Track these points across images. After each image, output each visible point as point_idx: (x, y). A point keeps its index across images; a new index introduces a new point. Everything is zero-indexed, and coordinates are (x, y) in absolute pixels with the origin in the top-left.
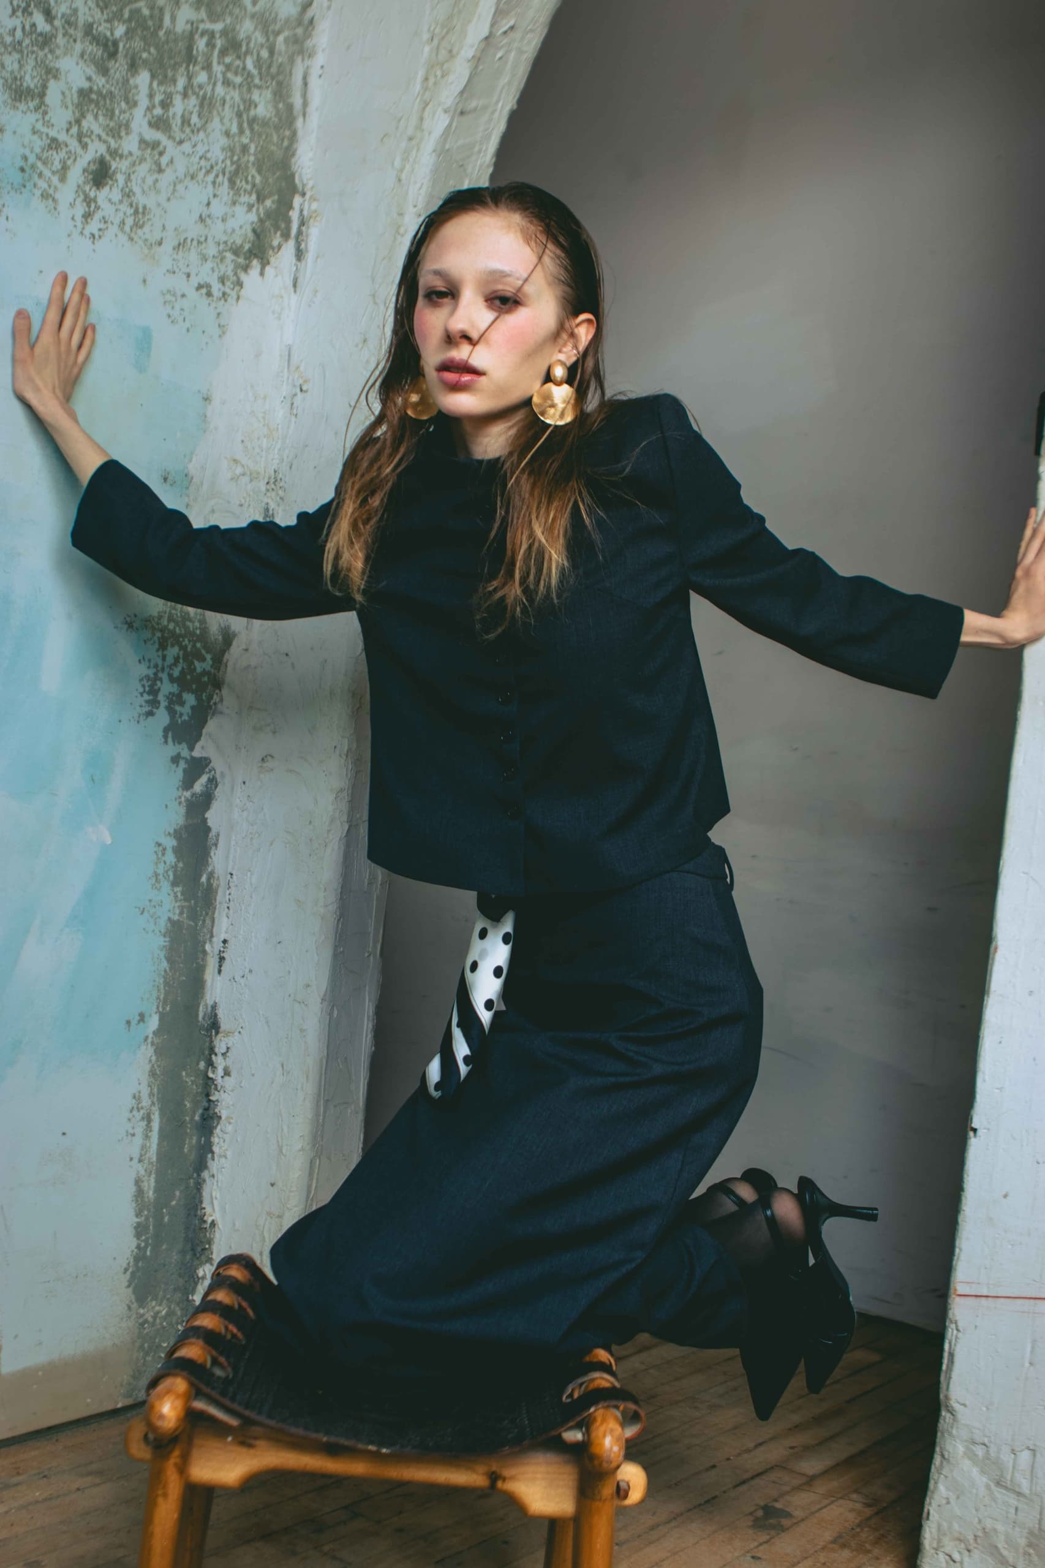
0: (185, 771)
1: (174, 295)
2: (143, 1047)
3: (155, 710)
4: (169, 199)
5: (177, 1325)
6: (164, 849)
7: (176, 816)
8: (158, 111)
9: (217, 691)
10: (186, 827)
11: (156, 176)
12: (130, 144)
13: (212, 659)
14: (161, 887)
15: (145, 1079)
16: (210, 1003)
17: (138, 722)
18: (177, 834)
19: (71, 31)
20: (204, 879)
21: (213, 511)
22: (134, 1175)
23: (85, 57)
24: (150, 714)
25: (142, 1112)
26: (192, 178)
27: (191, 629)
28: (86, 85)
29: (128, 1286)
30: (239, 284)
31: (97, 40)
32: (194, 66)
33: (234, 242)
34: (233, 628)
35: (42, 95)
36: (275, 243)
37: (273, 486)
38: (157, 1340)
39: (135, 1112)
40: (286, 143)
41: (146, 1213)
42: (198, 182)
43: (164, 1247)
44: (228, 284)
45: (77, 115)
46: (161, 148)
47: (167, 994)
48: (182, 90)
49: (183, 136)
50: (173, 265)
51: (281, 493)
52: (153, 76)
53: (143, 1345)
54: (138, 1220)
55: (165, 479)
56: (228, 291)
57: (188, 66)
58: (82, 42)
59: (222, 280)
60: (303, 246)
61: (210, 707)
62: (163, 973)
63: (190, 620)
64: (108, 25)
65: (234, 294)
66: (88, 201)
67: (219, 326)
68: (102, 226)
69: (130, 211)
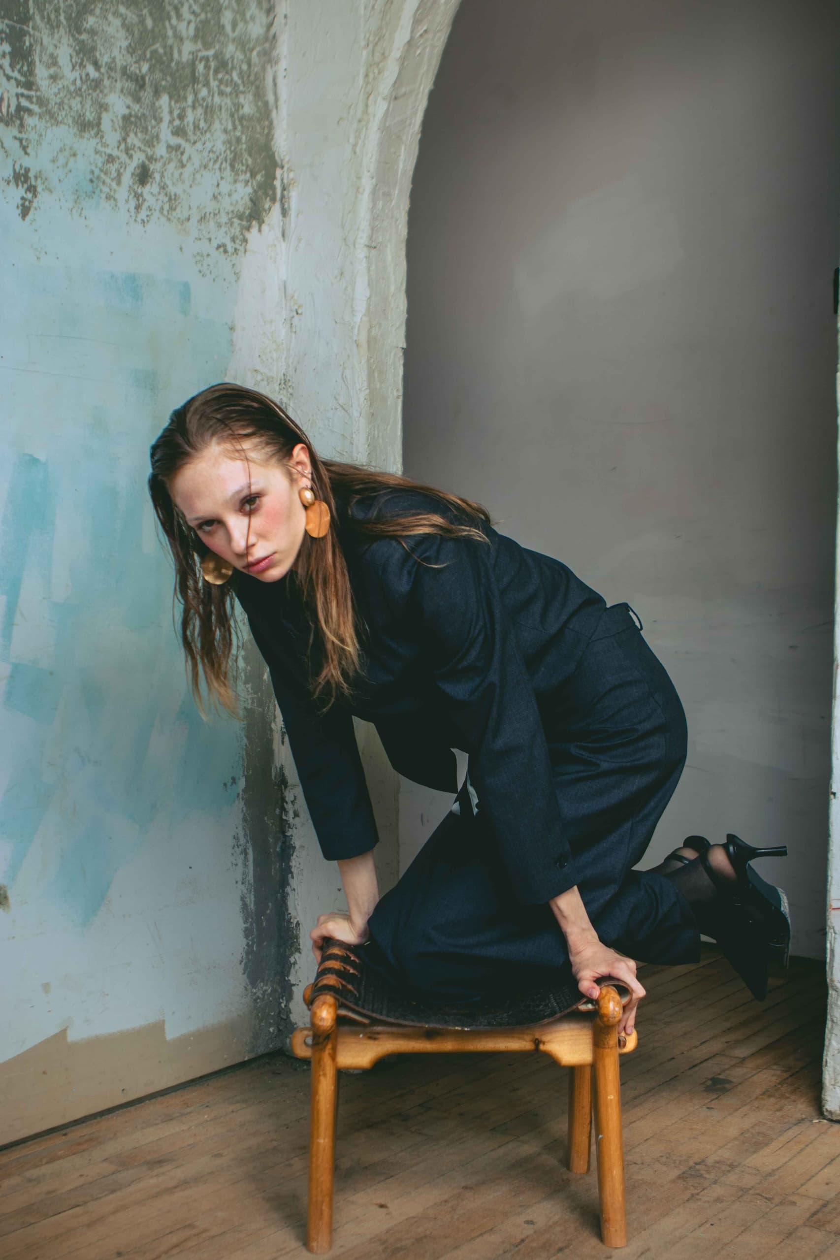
1: (202, 256)
4: (191, 186)
5: (279, 999)
8: (177, 123)
11: (180, 170)
12: (161, 150)
15: (240, 824)
16: (278, 766)
19: (113, 74)
22: (239, 894)
23: (125, 91)
25: (241, 848)
26: (205, 167)
28: (127, 112)
29: (244, 973)
30: (245, 241)
31: (130, 77)
32: (198, 85)
33: (238, 210)
35: (99, 124)
36: (267, 206)
37: (283, 386)
38: (267, 1011)
39: (236, 848)
40: (266, 131)
41: (250, 920)
42: (209, 170)
43: (265, 944)
44: (238, 242)
45: (123, 134)
46: (182, 150)
47: (248, 762)
48: (191, 104)
49: (196, 138)
50: (199, 234)
51: (290, 390)
52: (171, 98)
53: (258, 1015)
54: (246, 925)
56: (238, 246)
57: (193, 86)
58: (121, 81)
59: (233, 240)
60: (286, 206)
62: (244, 747)
64: (137, 65)
65: (242, 249)
66: (138, 196)
67: (235, 274)
68: (149, 213)
69: (166, 199)
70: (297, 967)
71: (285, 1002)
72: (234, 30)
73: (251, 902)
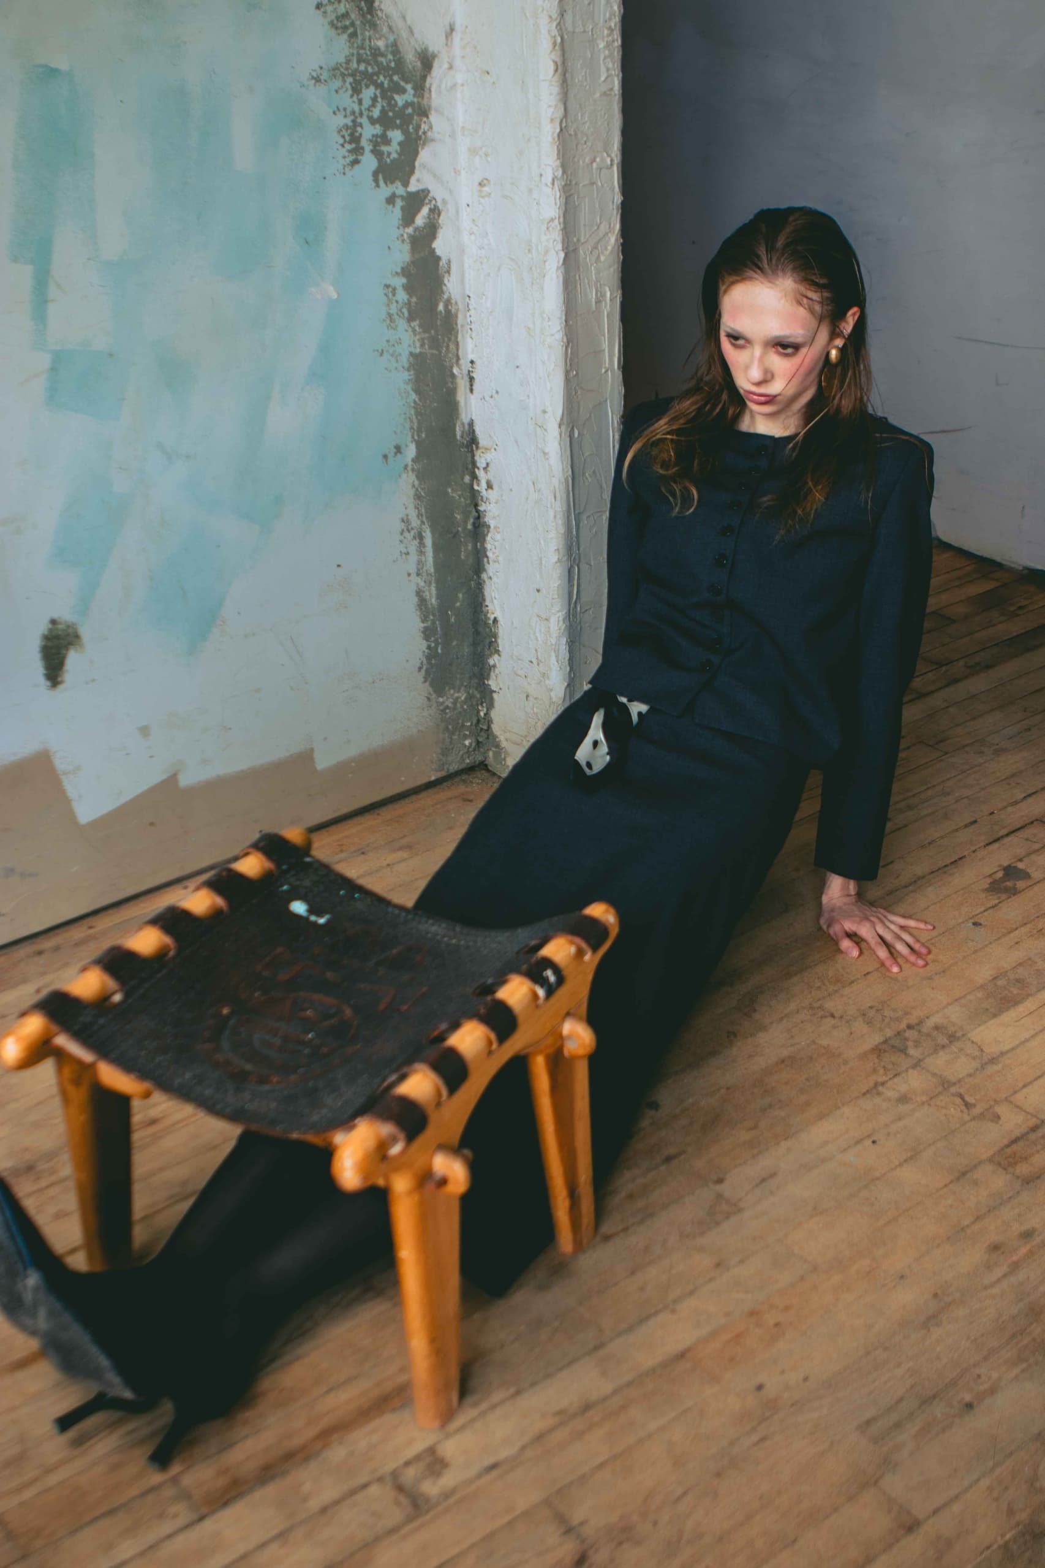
0: (402, 208)
2: (404, 476)
3: (360, 157)
5: (478, 705)
6: (394, 289)
7: (402, 254)
9: (425, 119)
10: (414, 263)
13: (413, 88)
14: (396, 326)
15: (411, 503)
16: (466, 421)
17: (344, 174)
18: (405, 272)
20: (441, 307)
22: (414, 588)
24: (356, 162)
25: (412, 533)
27: (385, 64)
29: (425, 682)
34: (431, 49)
38: (460, 721)
39: (406, 534)
41: (431, 617)
43: (455, 643)
47: (419, 422)
53: (447, 728)
54: (425, 625)
61: (420, 138)
62: (413, 405)
63: (383, 55)
70: (497, 671)
71: (485, 710)
73: (432, 596)
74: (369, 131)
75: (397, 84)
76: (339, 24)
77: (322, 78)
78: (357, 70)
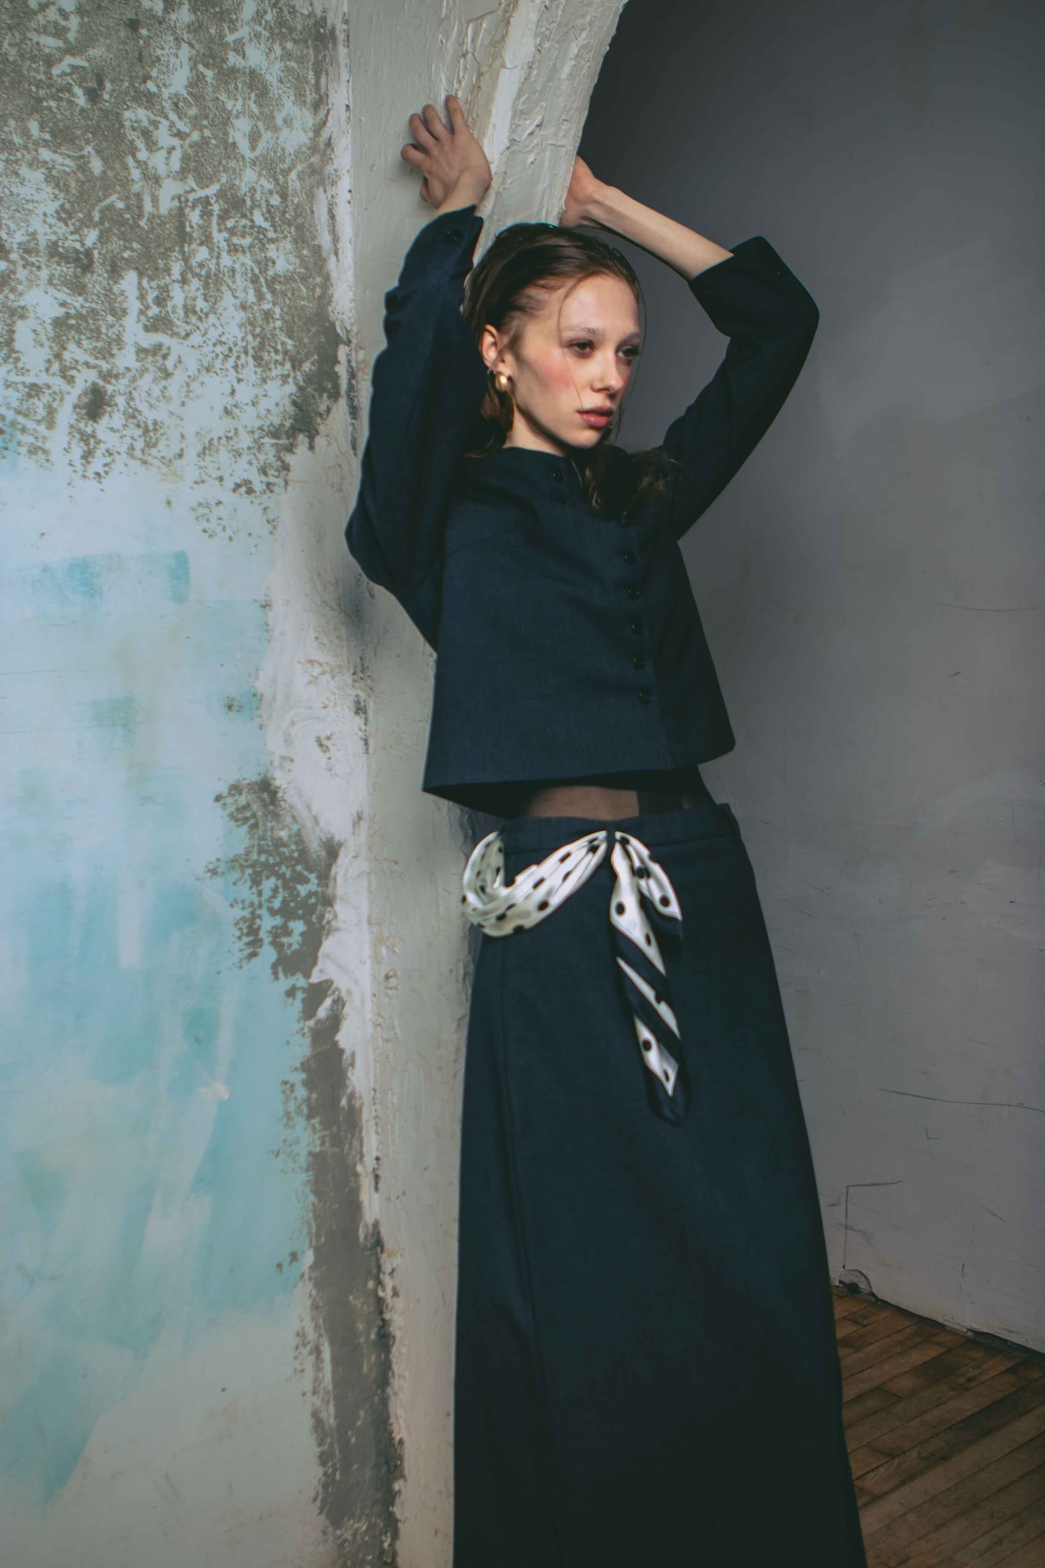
0: (304, 1001)
1: (208, 506)
2: (300, 1285)
3: (258, 950)
4: (183, 404)
5: (381, 1535)
6: (293, 1086)
7: (303, 1048)
8: (154, 310)
9: (329, 909)
10: (315, 1057)
11: (163, 383)
12: (126, 359)
13: (317, 878)
14: (295, 1124)
15: (307, 1314)
16: (370, 1222)
17: (240, 967)
18: (305, 1067)
19: (33, 259)
20: (344, 1102)
21: (293, 723)
22: (310, 1409)
23: (55, 282)
24: (253, 955)
25: (308, 1348)
26: (208, 370)
27: (287, 854)
28: (60, 312)
29: (321, 1513)
30: (286, 468)
31: (64, 258)
32: (189, 245)
33: (272, 424)
34: (337, 838)
35: (10, 342)
36: (323, 408)
37: (361, 675)
38: (361, 1555)
39: (301, 1349)
40: (318, 291)
41: (329, 1440)
43: (355, 1467)
44: (271, 472)
45: (56, 348)
46: (164, 351)
47: (319, 1227)
48: (179, 278)
49: (188, 328)
50: (200, 474)
51: (369, 682)
52: (141, 274)
53: (345, 1563)
54: (322, 1449)
55: (230, 707)
56: (272, 480)
57: (182, 247)
58: (48, 266)
59: (263, 471)
60: (356, 403)
61: (323, 928)
62: (311, 1207)
63: (285, 845)
64: (77, 237)
65: (280, 481)
66: (85, 438)
67: (268, 522)
68: (108, 460)
69: (140, 432)
70: (403, 1497)
71: (389, 1540)
72: (253, 148)
73: (329, 1416)
74: (268, 923)
75: (300, 874)
76: (240, 816)
77: (220, 870)
78: (256, 861)
